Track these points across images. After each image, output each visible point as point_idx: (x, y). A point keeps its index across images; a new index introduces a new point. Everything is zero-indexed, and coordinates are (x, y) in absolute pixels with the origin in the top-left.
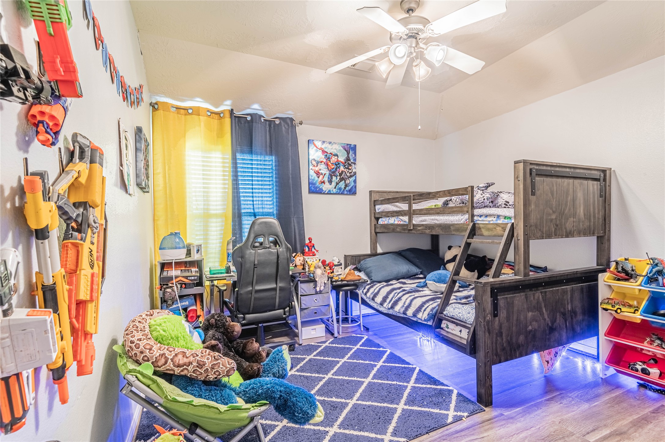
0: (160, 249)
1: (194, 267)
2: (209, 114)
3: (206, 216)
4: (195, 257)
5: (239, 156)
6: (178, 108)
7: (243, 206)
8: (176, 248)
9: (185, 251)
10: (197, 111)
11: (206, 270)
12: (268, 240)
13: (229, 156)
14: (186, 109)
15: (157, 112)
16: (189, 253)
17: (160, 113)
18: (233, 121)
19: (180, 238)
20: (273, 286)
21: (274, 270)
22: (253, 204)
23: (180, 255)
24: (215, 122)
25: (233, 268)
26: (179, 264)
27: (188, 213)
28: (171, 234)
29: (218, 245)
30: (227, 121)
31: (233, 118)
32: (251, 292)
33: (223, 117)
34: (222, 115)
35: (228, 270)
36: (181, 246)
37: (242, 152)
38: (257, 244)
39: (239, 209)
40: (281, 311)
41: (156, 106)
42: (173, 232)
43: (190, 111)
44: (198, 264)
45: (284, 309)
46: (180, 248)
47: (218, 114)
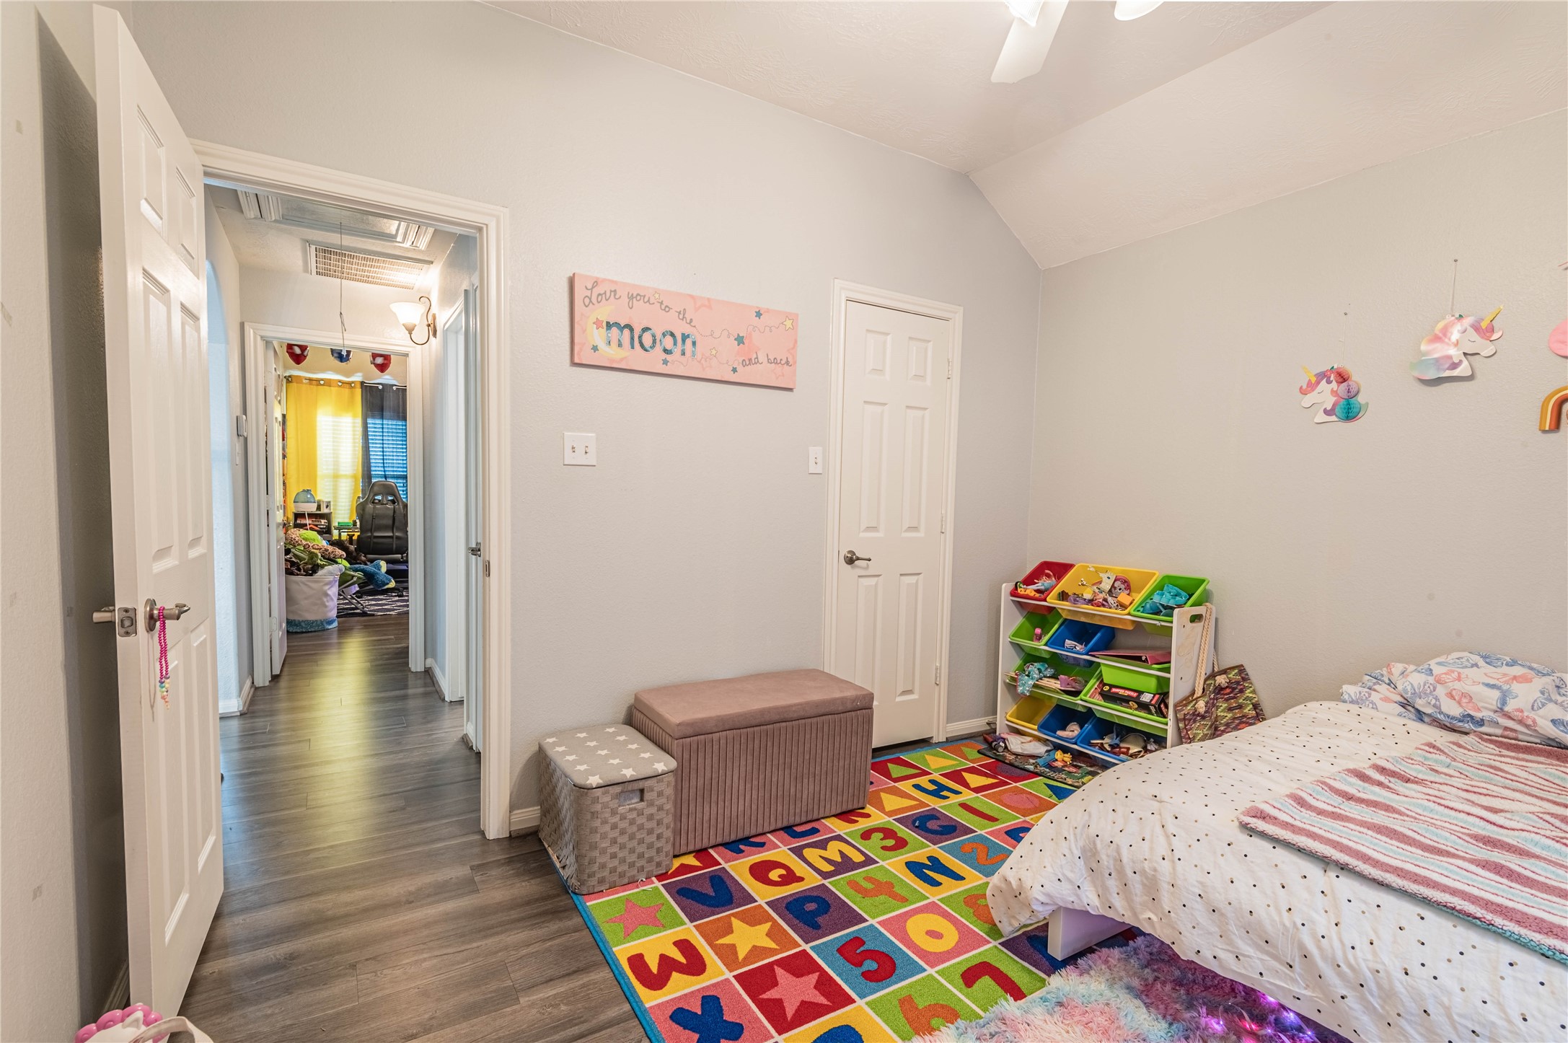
0: (294, 502)
1: (324, 519)
2: (340, 384)
3: (336, 477)
4: (324, 510)
5: (370, 421)
6: (310, 380)
7: (373, 469)
8: (308, 502)
9: (316, 505)
10: (328, 383)
11: (335, 524)
12: (387, 498)
13: (359, 421)
14: (318, 380)
15: (291, 384)
16: (319, 508)
17: (294, 385)
18: (364, 391)
19: (311, 494)
20: (391, 534)
21: (390, 522)
22: (384, 463)
23: (312, 508)
24: (346, 391)
25: (358, 521)
26: (311, 515)
27: (319, 473)
28: (304, 491)
29: (348, 504)
30: (358, 391)
31: (364, 388)
32: (369, 537)
33: (354, 387)
34: (353, 385)
35: (355, 523)
36: (313, 501)
37: (373, 417)
38: (377, 501)
39: (369, 470)
40: (400, 555)
41: (290, 379)
42: (306, 489)
43: (322, 382)
44: (327, 517)
45: (402, 554)
46: (311, 502)
47: (350, 383)
